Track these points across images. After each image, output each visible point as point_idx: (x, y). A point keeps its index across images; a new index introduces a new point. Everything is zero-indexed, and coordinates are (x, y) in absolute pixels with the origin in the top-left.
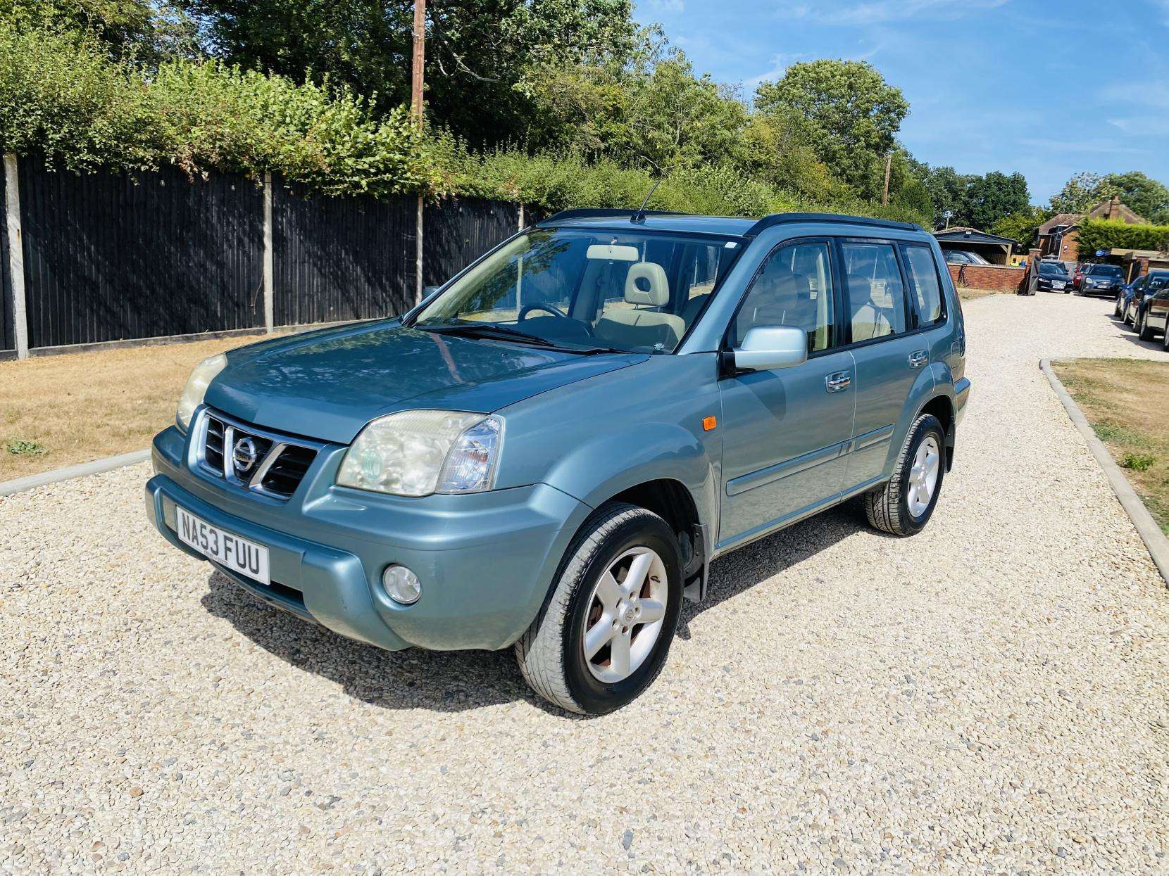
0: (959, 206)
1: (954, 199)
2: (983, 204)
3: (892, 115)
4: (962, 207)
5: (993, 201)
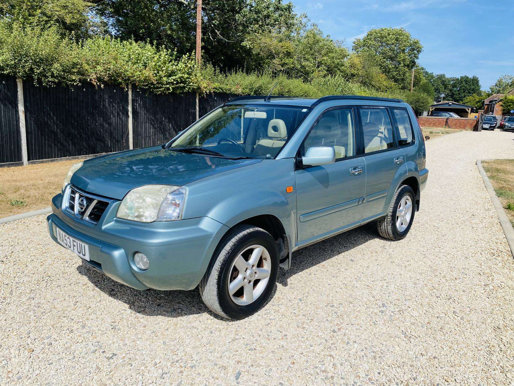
0: (447, 92)
1: (445, 89)
2: (459, 90)
3: (415, 52)
4: (449, 92)
5: (463, 89)
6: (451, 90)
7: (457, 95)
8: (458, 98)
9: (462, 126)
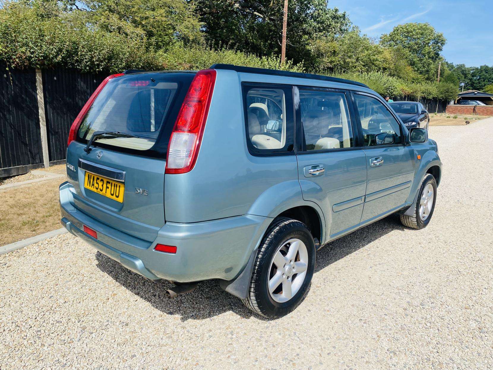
0: (467, 81)
1: (465, 78)
2: (479, 79)
3: (439, 44)
4: (469, 81)
5: (483, 78)
6: (471, 80)
7: (477, 84)
8: (478, 87)
9: (489, 113)
